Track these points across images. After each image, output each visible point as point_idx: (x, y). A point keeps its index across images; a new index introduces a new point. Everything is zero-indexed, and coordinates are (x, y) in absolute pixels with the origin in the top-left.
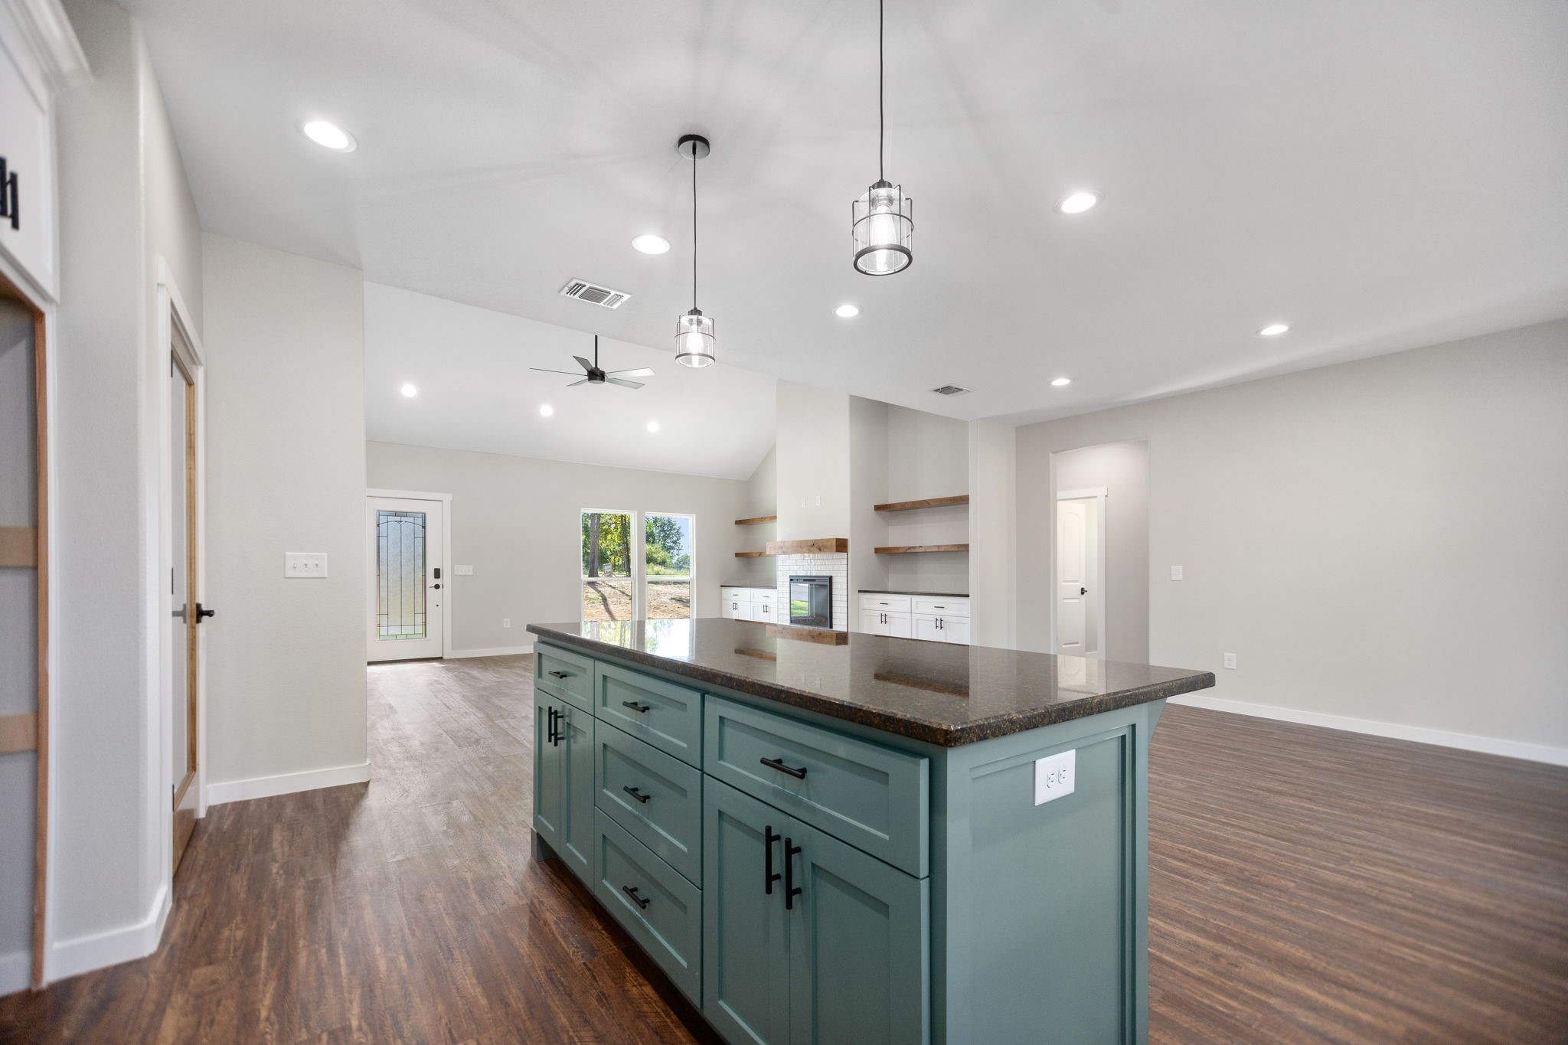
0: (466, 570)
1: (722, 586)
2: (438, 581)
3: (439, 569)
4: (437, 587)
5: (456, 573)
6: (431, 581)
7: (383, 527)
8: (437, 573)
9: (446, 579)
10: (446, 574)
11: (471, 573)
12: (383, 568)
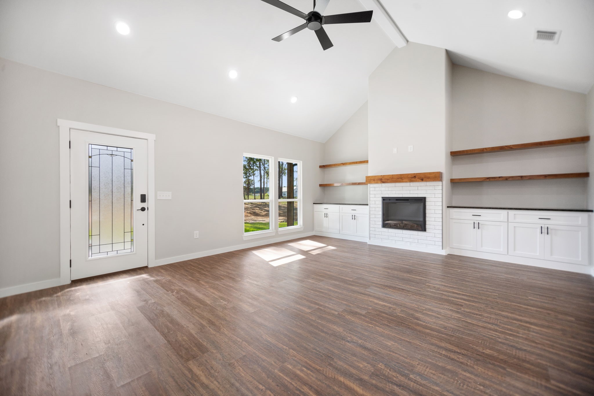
0: (167, 195)
1: (314, 204)
2: (144, 205)
3: (145, 195)
4: (143, 209)
5: (158, 198)
6: (138, 204)
7: (95, 159)
8: (143, 198)
9: (150, 203)
10: (150, 199)
11: (170, 198)
12: (95, 194)
